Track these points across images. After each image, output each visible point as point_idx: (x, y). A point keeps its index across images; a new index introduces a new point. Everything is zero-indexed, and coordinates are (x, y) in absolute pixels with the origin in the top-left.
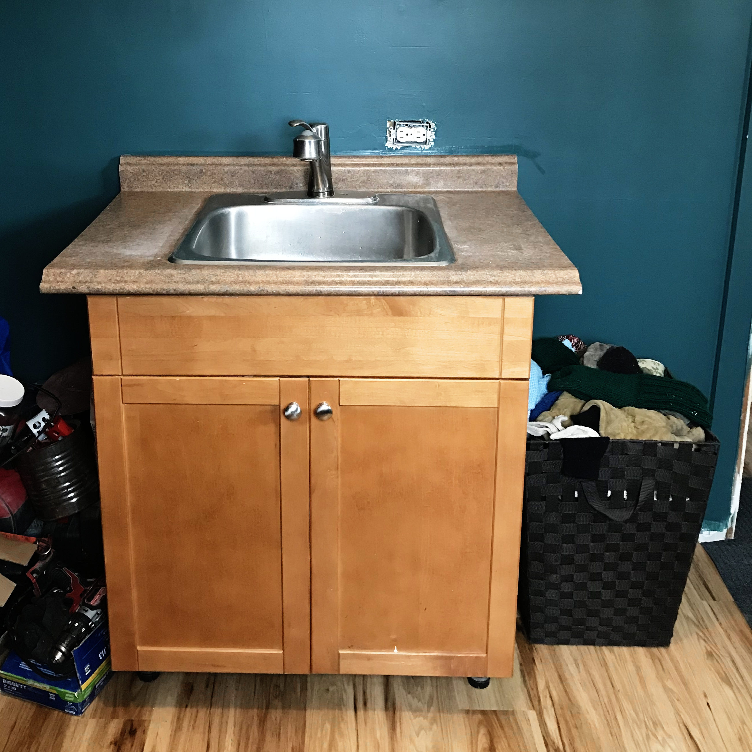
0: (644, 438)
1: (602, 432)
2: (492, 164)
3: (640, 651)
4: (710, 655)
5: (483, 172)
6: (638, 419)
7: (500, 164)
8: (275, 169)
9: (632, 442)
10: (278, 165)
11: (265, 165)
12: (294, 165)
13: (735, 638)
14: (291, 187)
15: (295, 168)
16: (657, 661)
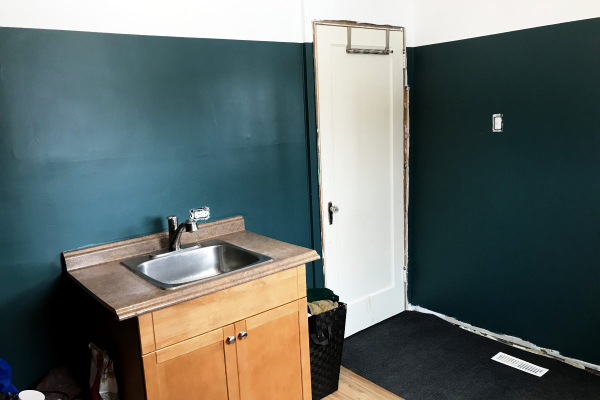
0: (325, 311)
1: (312, 313)
2: (234, 221)
3: (330, 395)
4: (350, 386)
5: (232, 225)
6: (320, 304)
7: (237, 220)
8: (145, 242)
9: (322, 313)
10: (146, 240)
11: (140, 241)
12: (154, 238)
13: (353, 378)
14: (154, 249)
15: (155, 240)
16: (337, 396)
